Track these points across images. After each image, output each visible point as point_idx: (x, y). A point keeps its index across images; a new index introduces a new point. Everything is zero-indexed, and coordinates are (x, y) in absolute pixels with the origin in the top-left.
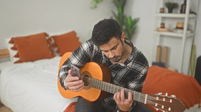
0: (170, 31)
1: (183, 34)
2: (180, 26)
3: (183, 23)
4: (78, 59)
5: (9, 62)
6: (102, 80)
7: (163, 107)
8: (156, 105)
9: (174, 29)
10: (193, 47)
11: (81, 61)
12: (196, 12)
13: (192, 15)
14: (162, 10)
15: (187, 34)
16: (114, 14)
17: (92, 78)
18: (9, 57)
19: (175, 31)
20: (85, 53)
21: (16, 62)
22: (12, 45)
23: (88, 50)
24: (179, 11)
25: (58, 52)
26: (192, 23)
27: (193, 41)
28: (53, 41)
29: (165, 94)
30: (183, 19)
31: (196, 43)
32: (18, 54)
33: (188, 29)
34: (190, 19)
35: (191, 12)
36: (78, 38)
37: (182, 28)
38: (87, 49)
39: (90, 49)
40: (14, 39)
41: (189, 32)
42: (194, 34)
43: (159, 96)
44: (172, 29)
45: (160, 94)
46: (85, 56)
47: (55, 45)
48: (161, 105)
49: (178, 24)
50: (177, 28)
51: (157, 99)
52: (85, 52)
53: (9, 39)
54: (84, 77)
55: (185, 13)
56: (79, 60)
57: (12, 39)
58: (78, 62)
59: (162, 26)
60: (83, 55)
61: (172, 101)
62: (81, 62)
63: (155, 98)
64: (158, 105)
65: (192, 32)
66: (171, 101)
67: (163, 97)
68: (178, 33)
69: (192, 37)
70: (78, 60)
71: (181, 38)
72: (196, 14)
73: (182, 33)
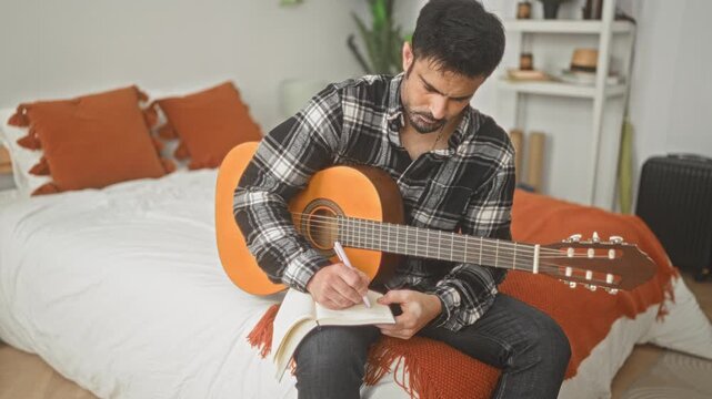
0: (550, 78)
1: (595, 87)
2: (583, 61)
3: (595, 53)
4: (293, 158)
5: (13, 193)
6: (381, 220)
7: (589, 275)
8: (569, 272)
9: (565, 72)
10: (626, 131)
11: (302, 166)
12: (633, 15)
13: (623, 26)
14: (524, 9)
15: (607, 86)
16: (361, 27)
17: (345, 218)
18: (11, 174)
19: (565, 78)
20: (316, 140)
21: (41, 191)
22: (22, 133)
23: (326, 125)
24: (579, 13)
25: (181, 155)
26: (623, 52)
27: (626, 113)
28: (161, 118)
29: (591, 237)
30: (596, 36)
31: (633, 119)
32: (44, 161)
33: (611, 73)
34: (615, 36)
35: (620, 16)
36: (246, 108)
37: (592, 69)
38: (323, 124)
39: (333, 123)
40: (29, 107)
41: (613, 81)
42: (629, 89)
43: (575, 245)
44: (558, 74)
45: (576, 237)
46: (313, 149)
47: (169, 132)
48: (582, 271)
49: (577, 53)
50: (575, 68)
51: (570, 253)
52: (316, 134)
53: (13, 111)
54: (312, 218)
55: (599, 17)
56: (297, 162)
57: (21, 108)
58: (294, 171)
59: (526, 62)
60: (307, 145)
61: (616, 254)
62: (303, 170)
63: (561, 252)
64: (573, 273)
65: (622, 81)
66: (611, 254)
67: (588, 246)
68: (579, 86)
69: (622, 98)
70: (292, 163)
71: (589, 101)
72: (632, 21)
73: (593, 85)
